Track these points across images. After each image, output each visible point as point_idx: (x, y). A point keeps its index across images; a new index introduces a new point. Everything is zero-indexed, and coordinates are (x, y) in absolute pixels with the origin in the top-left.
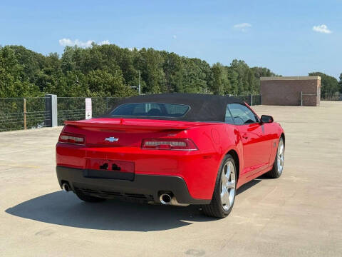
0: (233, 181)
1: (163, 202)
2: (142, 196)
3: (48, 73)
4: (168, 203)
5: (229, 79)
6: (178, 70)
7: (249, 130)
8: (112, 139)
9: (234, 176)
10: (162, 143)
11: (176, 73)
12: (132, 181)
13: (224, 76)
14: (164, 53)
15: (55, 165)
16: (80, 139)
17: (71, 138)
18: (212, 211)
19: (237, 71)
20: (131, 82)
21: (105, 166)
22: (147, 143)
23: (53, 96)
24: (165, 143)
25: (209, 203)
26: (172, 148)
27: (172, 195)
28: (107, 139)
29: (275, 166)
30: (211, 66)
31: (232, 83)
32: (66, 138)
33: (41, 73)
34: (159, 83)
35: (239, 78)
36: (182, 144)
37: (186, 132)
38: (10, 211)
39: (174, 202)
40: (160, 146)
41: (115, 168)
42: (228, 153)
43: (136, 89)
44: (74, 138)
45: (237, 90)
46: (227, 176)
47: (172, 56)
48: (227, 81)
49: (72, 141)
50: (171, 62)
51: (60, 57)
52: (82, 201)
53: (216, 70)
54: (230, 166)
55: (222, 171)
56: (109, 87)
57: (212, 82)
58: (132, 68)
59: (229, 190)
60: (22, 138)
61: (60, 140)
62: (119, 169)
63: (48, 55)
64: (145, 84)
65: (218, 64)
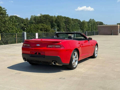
0: (77, 58)
1: (53, 64)
2: (47, 62)
3: (25, 25)
4: (55, 64)
5: (88, 26)
6: (70, 23)
7: (85, 42)
8: (38, 45)
9: (77, 56)
10: (53, 46)
11: (69, 24)
12: (44, 57)
13: (86, 25)
14: (65, 17)
15: (22, 53)
16: (29, 45)
17: (26, 45)
18: (70, 67)
19: (91, 23)
20: (53, 28)
21: (36, 53)
22: (49, 46)
23: (25, 32)
24: (54, 46)
25: (68, 64)
26: (56, 47)
27: (56, 62)
28: (37, 45)
29: (94, 54)
30: (82, 21)
31: (89, 27)
32: (25, 45)
33: (22, 25)
34: (63, 28)
35: (91, 26)
36: (59, 46)
37: (61, 42)
38: (9, 68)
39: (57, 64)
40: (52, 47)
41: (39, 54)
42: (75, 49)
43: (55, 30)
44: (27, 45)
45: (91, 30)
46: (75, 56)
47: (68, 18)
48: (87, 27)
49: (27, 46)
50: (67, 20)
51: (29, 19)
52: (31, 65)
53: (83, 23)
54: (76, 53)
55: (73, 55)
56: (45, 30)
57: (81, 27)
58: (54, 23)
59: (76, 61)
60: (14, 46)
61: (23, 45)
62: (40, 54)
63: (25, 19)
64: (58, 28)
65: (84, 21)
